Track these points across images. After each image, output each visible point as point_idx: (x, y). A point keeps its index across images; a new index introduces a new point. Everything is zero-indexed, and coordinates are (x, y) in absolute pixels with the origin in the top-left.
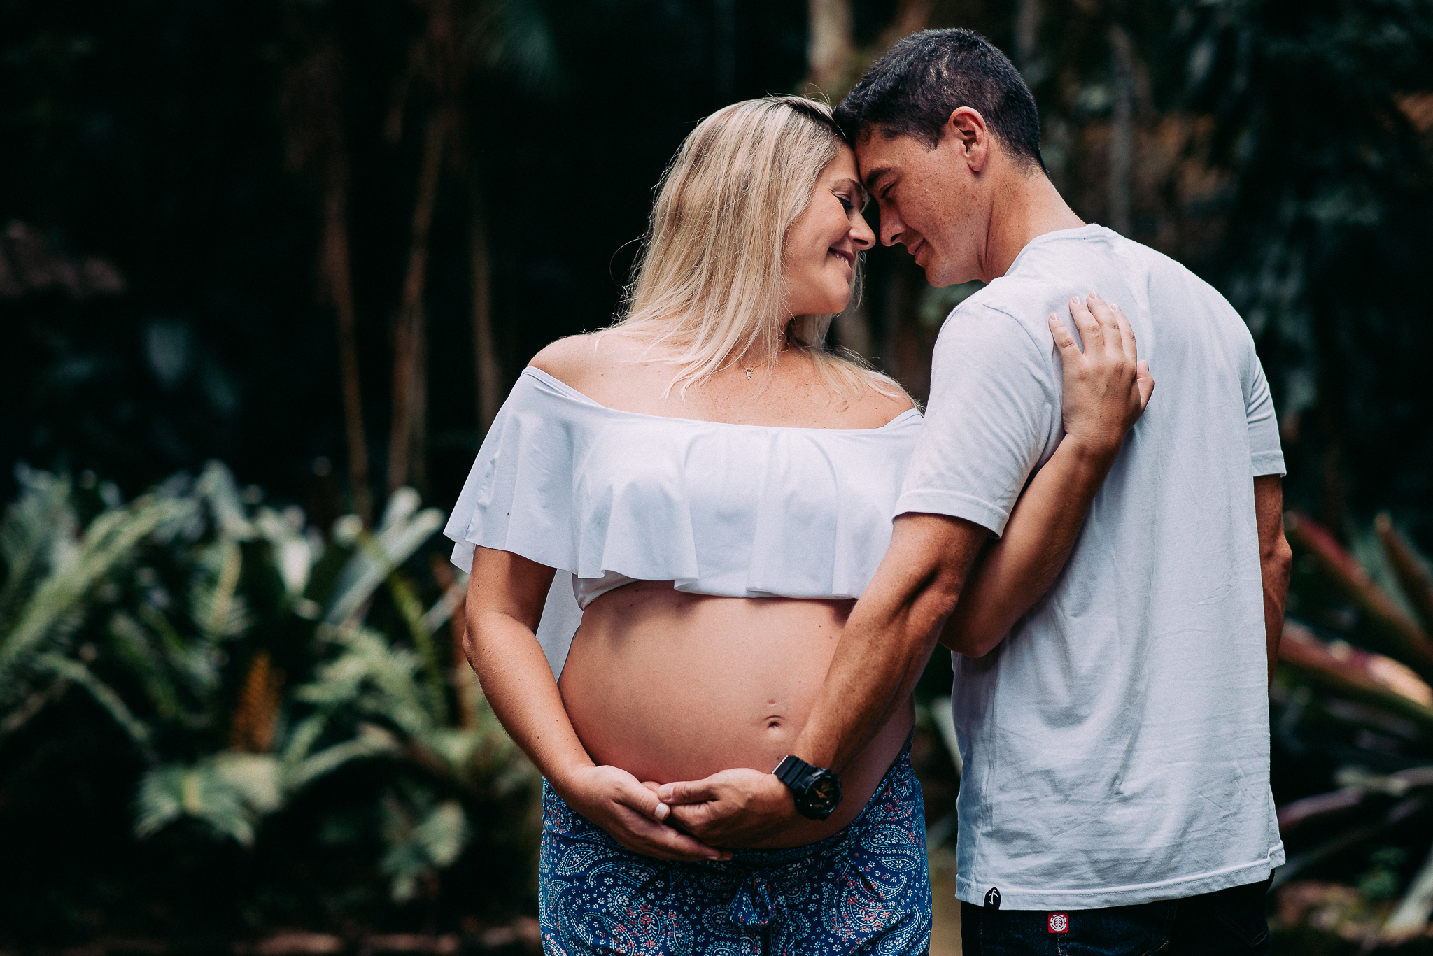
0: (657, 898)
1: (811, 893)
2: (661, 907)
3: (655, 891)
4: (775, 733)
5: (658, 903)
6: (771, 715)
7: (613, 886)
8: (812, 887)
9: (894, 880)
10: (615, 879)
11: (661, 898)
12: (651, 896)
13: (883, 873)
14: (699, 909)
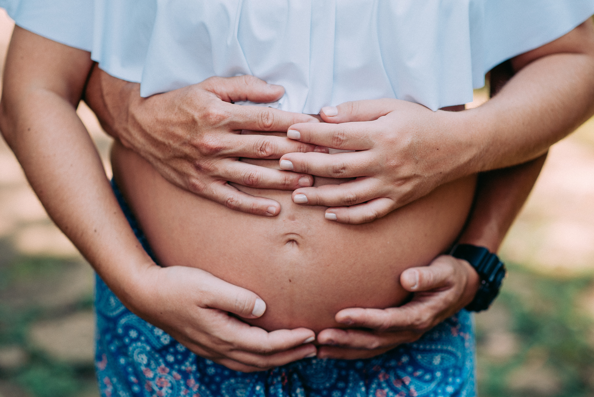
0: (177, 362)
1: (338, 380)
2: (180, 371)
3: (176, 353)
4: (292, 251)
5: (176, 367)
6: (289, 232)
7: (137, 339)
8: (339, 374)
9: (428, 377)
10: (140, 333)
11: (180, 362)
12: (171, 359)
13: (415, 370)
14: (218, 379)
